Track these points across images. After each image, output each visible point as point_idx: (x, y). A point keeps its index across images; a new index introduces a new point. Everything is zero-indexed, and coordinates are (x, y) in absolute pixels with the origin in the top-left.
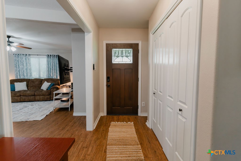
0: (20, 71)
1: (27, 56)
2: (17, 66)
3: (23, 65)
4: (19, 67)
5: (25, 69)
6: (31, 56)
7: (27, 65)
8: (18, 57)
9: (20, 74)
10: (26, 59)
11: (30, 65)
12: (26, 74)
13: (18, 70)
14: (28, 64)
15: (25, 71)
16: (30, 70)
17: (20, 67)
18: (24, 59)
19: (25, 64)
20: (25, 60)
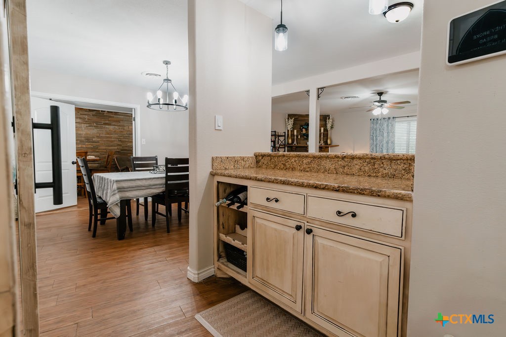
0: (378, 145)
1: (390, 121)
2: (375, 137)
3: (383, 136)
4: (376, 139)
5: (384, 141)
6: (397, 120)
7: (388, 136)
8: (377, 123)
9: (378, 150)
10: (388, 125)
11: (394, 136)
12: (386, 150)
13: (375, 143)
14: (391, 134)
15: (385, 145)
16: (393, 143)
17: (378, 138)
18: (385, 125)
19: (385, 135)
20: (386, 128)
